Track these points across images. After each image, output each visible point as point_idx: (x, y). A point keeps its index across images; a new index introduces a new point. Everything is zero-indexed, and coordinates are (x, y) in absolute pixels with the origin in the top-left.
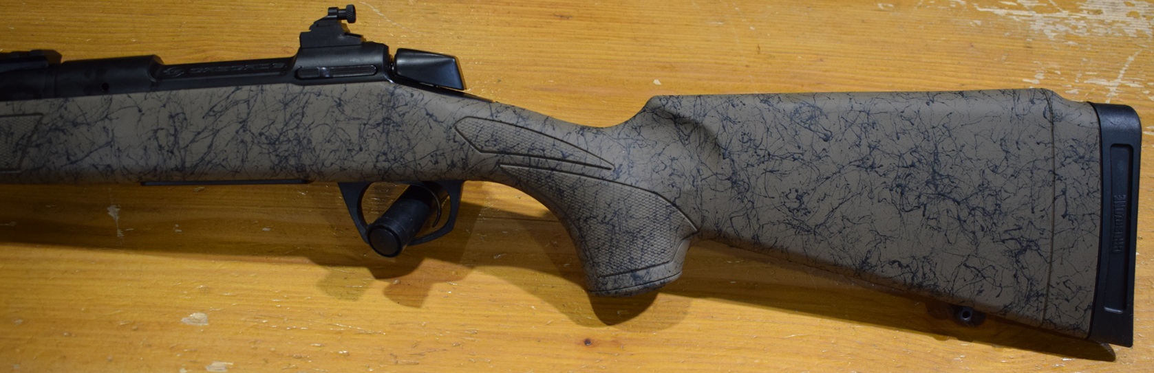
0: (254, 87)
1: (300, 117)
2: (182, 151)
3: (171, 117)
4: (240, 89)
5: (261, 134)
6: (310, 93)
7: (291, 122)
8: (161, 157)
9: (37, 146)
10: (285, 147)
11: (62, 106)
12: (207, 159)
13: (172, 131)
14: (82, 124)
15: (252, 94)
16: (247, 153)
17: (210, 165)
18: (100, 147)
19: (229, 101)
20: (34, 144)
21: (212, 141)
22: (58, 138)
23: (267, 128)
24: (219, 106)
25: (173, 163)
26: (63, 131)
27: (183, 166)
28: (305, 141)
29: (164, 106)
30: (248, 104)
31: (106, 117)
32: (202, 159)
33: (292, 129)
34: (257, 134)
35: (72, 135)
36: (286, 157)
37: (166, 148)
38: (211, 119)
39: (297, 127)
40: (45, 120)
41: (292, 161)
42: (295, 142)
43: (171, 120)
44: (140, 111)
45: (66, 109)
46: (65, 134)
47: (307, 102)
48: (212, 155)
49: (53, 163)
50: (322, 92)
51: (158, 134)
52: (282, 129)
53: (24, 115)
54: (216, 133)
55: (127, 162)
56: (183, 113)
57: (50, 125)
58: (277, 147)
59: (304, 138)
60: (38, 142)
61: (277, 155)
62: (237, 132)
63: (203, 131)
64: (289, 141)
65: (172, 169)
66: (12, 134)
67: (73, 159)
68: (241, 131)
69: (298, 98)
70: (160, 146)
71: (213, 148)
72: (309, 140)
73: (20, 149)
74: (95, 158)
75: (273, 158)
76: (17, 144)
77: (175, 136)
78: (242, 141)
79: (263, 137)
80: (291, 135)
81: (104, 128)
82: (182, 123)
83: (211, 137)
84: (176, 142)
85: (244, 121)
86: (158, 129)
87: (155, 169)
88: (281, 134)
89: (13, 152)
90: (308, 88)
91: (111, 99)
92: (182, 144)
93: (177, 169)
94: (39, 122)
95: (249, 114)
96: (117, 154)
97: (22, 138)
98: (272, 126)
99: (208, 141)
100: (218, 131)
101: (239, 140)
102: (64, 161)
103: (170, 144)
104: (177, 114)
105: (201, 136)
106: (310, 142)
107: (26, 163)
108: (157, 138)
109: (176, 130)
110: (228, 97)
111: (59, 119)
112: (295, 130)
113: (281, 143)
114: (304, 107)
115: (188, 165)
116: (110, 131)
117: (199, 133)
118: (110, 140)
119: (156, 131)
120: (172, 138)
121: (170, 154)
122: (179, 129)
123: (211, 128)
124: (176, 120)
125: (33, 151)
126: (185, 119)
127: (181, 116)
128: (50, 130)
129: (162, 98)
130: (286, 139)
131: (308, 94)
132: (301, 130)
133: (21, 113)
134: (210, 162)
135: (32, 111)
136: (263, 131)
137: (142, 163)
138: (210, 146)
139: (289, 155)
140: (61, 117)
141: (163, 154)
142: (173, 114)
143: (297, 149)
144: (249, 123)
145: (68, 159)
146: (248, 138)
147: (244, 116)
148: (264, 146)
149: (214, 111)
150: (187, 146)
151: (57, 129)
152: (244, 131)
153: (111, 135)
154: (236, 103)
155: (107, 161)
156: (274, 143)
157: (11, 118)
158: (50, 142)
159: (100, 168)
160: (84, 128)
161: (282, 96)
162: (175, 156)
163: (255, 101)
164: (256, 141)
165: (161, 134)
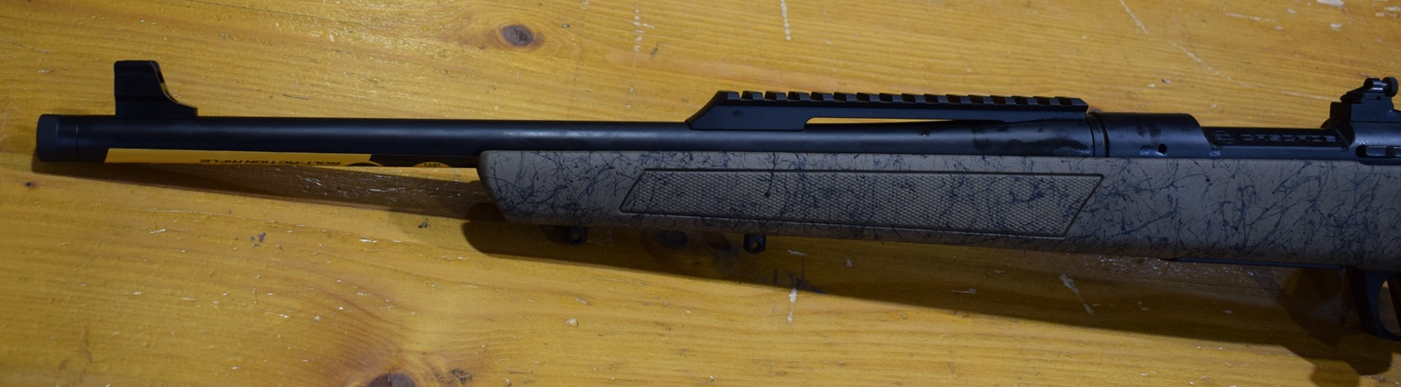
0: (1323, 163)
1: (1369, 199)
2: (1247, 228)
3: (1240, 189)
4: (1311, 164)
5: (1330, 216)
6: (1380, 174)
7: (1361, 204)
8: (1224, 233)
9: (1092, 211)
10: (1351, 231)
11: (1125, 167)
12: (1271, 239)
13: (1239, 206)
14: (1145, 190)
15: (1323, 170)
16: (1313, 235)
17: (1272, 245)
18: (1160, 218)
19: (1300, 176)
20: (1089, 208)
21: (1279, 221)
22: (1116, 204)
23: (1336, 209)
24: (1290, 181)
25: (1235, 240)
26: (1123, 197)
27: (1244, 245)
28: (1372, 226)
29: (1233, 177)
30: (1320, 181)
31: (1172, 184)
32: (1266, 238)
33: (1361, 212)
34: (1326, 215)
35: (1133, 201)
36: (1350, 242)
37: (1231, 224)
38: (1281, 195)
39: (1366, 210)
40: (1104, 184)
41: (1355, 247)
42: (1362, 227)
43: (1240, 193)
44: (1208, 180)
45: (1129, 172)
46: (1125, 200)
47: (1377, 183)
48: (1277, 234)
49: (1105, 232)
50: (1391, 174)
51: (1224, 208)
52: (1351, 211)
53: (1081, 175)
54: (1284, 210)
55: (1186, 236)
56: (1253, 186)
57: (1109, 189)
58: (1344, 230)
59: (1372, 222)
60: (1094, 207)
61: (1342, 240)
62: (1306, 212)
63: (1271, 208)
64: (1357, 224)
65: (1231, 248)
66: (1067, 196)
67: (1127, 228)
68: (1310, 210)
69: (1368, 179)
70: (1225, 221)
71: (1280, 227)
72: (1376, 225)
73: (1072, 213)
74: (1153, 228)
75: (1337, 242)
76: (1071, 208)
77: (1242, 211)
78: (1311, 222)
79: (1332, 218)
80: (1359, 218)
81: (1169, 196)
82: (1250, 197)
83: (1279, 215)
84: (1242, 218)
85: (1314, 200)
86: (1224, 203)
87: (1213, 246)
88: (1349, 217)
89: (1064, 216)
90: (1377, 168)
91: (1177, 165)
92: (1248, 220)
93: (1237, 247)
94: (1099, 184)
95: (1320, 192)
96: (1178, 227)
97: (1077, 202)
98: (1342, 207)
99: (1275, 219)
100: (1287, 208)
101: (1308, 220)
102: (1118, 229)
103: (1235, 219)
104: (1247, 187)
105: (1269, 213)
106: (1376, 227)
107: (1075, 230)
108: (1222, 212)
109: (1243, 205)
110: (1299, 172)
111: (1121, 182)
112: (1363, 214)
113: (1348, 227)
114: (1374, 189)
115: (1249, 244)
116: (1174, 200)
117: (1267, 210)
118: (1172, 210)
119: (1222, 204)
120: (1239, 213)
121: (1234, 231)
122: (1247, 203)
123: (1280, 205)
124: (1245, 194)
125: (1085, 216)
126: (1255, 193)
127: (1251, 189)
128: (1110, 194)
129: (1230, 167)
130: (1354, 222)
131: (1378, 175)
132: (1369, 214)
133: (1079, 172)
134: (1272, 242)
135: (1091, 172)
136: (1333, 212)
137: (1202, 238)
138: (1276, 226)
139: (1354, 240)
140: (1124, 181)
141: (1226, 230)
142: (1242, 187)
143: (1362, 234)
144: (1319, 203)
145: (1123, 228)
146: (1316, 218)
147: (1314, 194)
148: (1331, 229)
149: (1284, 187)
150: (1254, 223)
151: (1117, 194)
152: (1314, 211)
153: (1174, 205)
154: (1308, 179)
155: (1165, 234)
156: (1342, 227)
157: (1067, 177)
158: (1107, 208)
159: (1155, 240)
160: (1147, 195)
161: (1353, 175)
162: (1239, 233)
163: (1327, 178)
164: (1324, 223)
165: (1228, 208)
